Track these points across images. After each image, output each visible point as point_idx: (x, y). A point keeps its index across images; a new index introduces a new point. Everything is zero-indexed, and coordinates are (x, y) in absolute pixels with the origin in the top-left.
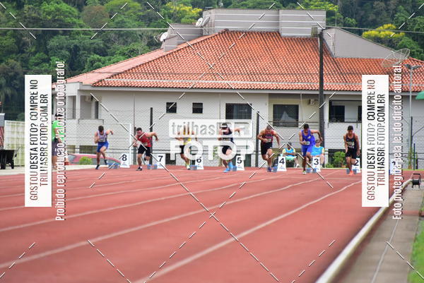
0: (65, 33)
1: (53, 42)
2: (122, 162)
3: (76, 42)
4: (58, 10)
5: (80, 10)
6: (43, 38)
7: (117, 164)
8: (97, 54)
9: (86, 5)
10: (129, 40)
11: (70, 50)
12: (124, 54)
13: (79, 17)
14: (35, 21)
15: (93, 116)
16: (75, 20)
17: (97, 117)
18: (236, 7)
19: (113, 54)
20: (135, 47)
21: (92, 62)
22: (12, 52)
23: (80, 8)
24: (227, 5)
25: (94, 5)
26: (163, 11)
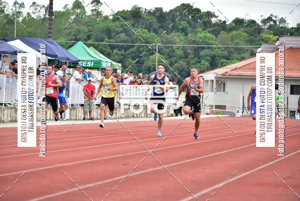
0: (208, 48)
1: (202, 53)
2: (237, 114)
3: (214, 53)
4: (205, 37)
5: (217, 37)
6: (197, 51)
7: (234, 115)
8: (225, 59)
9: (220, 34)
10: (241, 52)
11: (211, 57)
12: (238, 59)
13: (216, 40)
14: (194, 42)
15: (222, 90)
16: (214, 42)
17: (224, 91)
18: (296, 36)
19: (232, 59)
20: (244, 56)
21: (222, 63)
22: (182, 58)
23: (216, 35)
24: (292, 35)
25: (223, 34)
26: (258, 37)
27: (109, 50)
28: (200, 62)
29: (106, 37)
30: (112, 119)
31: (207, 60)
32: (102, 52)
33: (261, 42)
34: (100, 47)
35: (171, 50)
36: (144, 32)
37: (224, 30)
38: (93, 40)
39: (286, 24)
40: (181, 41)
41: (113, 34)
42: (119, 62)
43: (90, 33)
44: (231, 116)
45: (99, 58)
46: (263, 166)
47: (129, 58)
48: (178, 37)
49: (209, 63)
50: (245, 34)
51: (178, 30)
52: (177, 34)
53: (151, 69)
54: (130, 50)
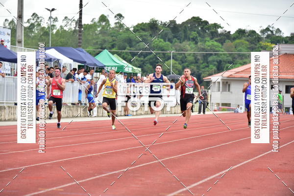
0: (215, 54)
1: (210, 59)
3: (220, 59)
4: (213, 45)
6: (205, 57)
9: (225, 42)
10: (243, 58)
11: (218, 62)
12: (241, 64)
13: (222, 48)
14: (203, 50)
15: (228, 90)
16: (220, 49)
17: (229, 91)
18: (290, 43)
19: (236, 64)
21: (227, 67)
22: (193, 63)
23: (222, 44)
24: (286, 42)
25: (228, 42)
26: (258, 45)
27: (130, 57)
28: (208, 66)
29: (128, 46)
30: (133, 115)
31: (215, 65)
32: (125, 59)
33: (260, 49)
34: (123, 55)
35: (183, 57)
36: (160, 42)
37: (229, 39)
38: (117, 48)
39: (282, 34)
40: (192, 48)
41: (134, 43)
42: (139, 67)
43: (114, 42)
44: (235, 112)
45: (122, 64)
46: (263, 155)
47: (148, 63)
48: (189, 45)
49: (216, 67)
50: (247, 42)
51: (189, 39)
52: (188, 43)
53: (167, 73)
54: (149, 57)
